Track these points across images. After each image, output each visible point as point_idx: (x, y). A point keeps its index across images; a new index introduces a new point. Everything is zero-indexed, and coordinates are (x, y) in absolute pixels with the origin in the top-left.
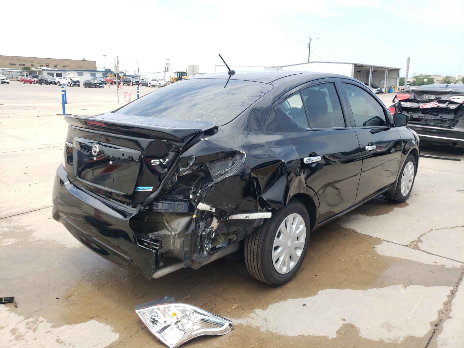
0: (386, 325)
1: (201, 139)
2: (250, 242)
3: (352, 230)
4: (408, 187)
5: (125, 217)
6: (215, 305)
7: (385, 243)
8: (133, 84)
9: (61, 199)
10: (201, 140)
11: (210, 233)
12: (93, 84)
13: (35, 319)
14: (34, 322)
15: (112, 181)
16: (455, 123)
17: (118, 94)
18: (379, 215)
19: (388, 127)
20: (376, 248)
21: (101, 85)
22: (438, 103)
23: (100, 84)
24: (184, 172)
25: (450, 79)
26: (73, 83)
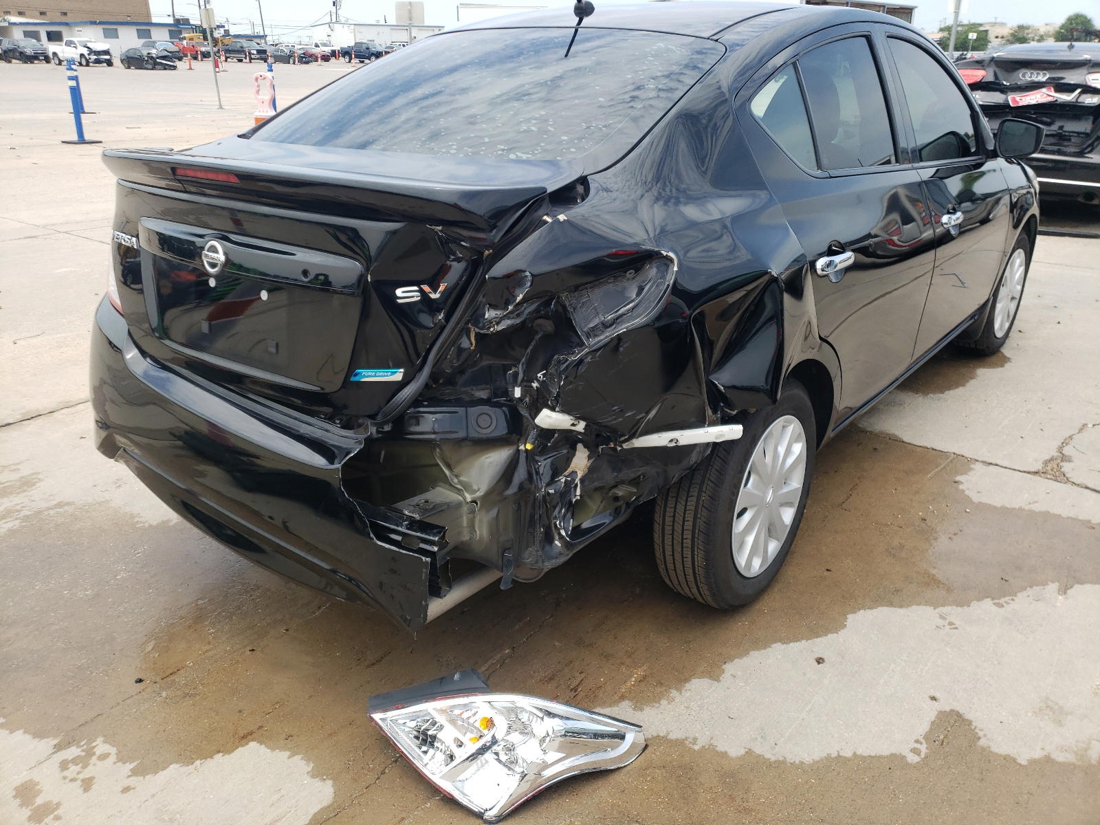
0: (1047, 707)
1: (545, 218)
2: (671, 503)
3: (888, 434)
4: (1008, 316)
5: (332, 462)
6: (583, 676)
7: (978, 466)
8: (251, 59)
9: (113, 387)
10: (546, 222)
11: (570, 486)
12: (147, 61)
13: (82, 751)
14: (83, 761)
15: (274, 350)
16: (1093, 142)
17: (218, 87)
18: (945, 391)
19: (982, 159)
20: (962, 483)
21: (169, 61)
22: (1056, 91)
23: (164, 58)
24: (498, 324)
25: (1026, 31)
26: (93, 57)
